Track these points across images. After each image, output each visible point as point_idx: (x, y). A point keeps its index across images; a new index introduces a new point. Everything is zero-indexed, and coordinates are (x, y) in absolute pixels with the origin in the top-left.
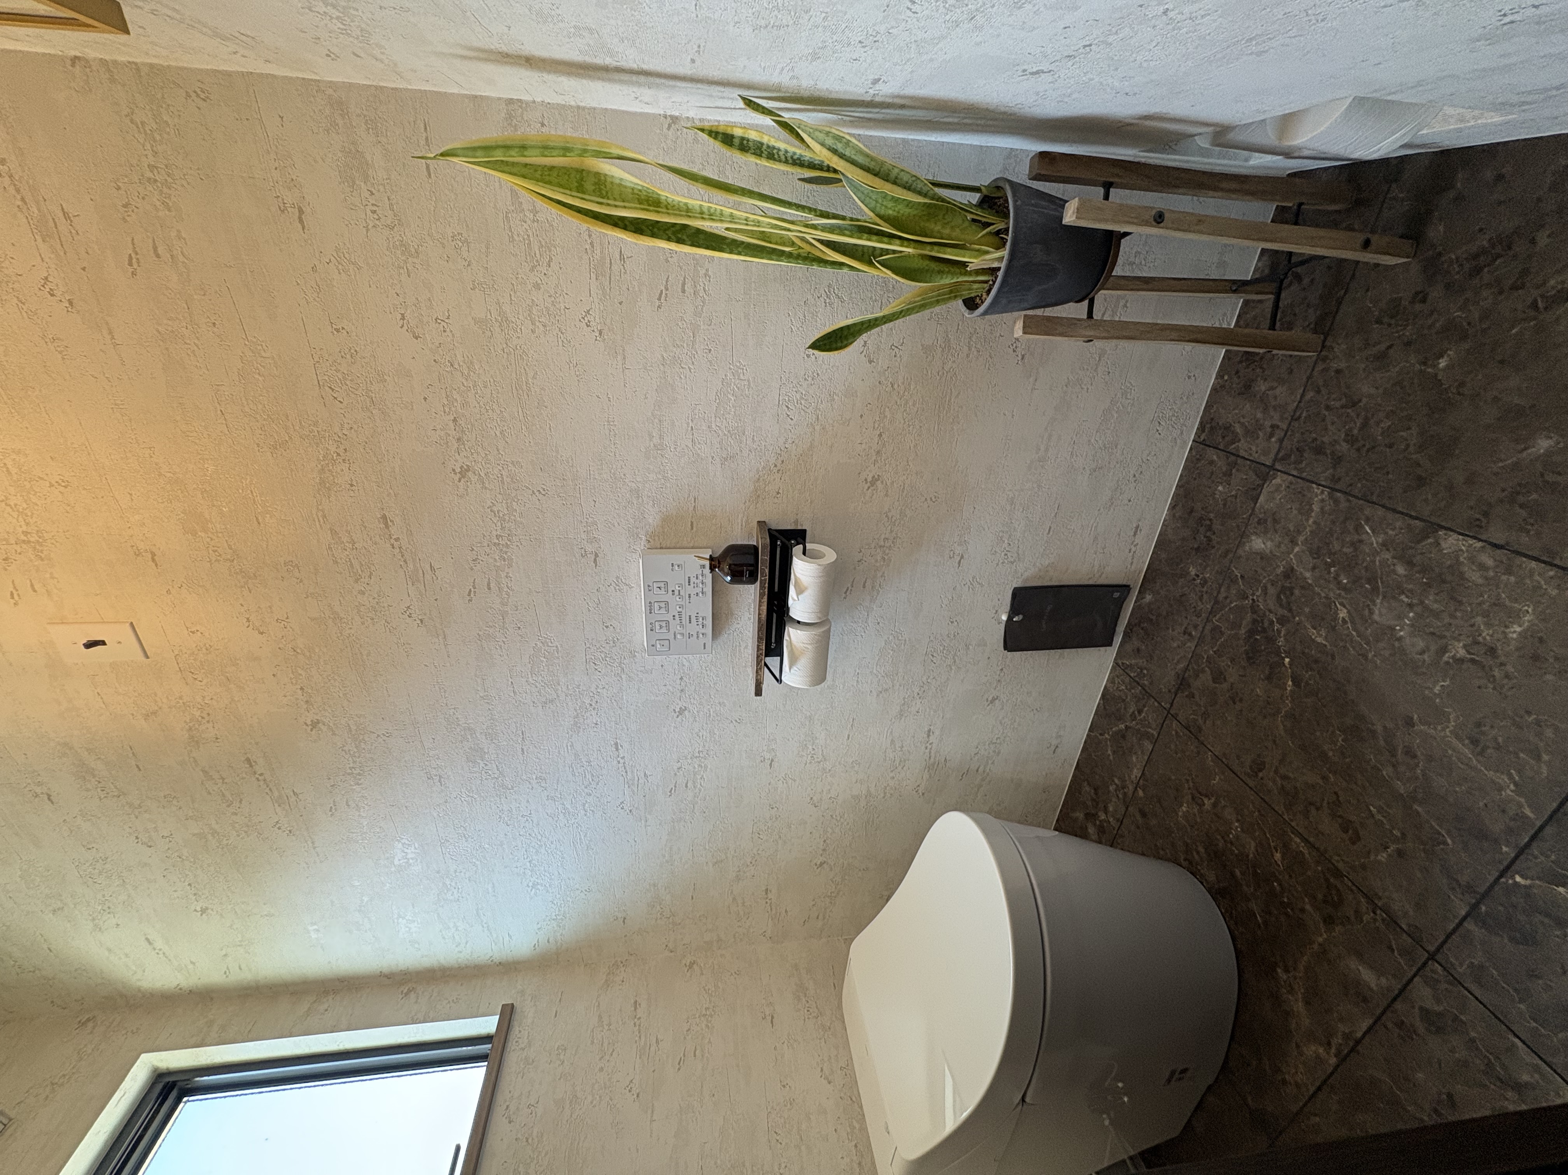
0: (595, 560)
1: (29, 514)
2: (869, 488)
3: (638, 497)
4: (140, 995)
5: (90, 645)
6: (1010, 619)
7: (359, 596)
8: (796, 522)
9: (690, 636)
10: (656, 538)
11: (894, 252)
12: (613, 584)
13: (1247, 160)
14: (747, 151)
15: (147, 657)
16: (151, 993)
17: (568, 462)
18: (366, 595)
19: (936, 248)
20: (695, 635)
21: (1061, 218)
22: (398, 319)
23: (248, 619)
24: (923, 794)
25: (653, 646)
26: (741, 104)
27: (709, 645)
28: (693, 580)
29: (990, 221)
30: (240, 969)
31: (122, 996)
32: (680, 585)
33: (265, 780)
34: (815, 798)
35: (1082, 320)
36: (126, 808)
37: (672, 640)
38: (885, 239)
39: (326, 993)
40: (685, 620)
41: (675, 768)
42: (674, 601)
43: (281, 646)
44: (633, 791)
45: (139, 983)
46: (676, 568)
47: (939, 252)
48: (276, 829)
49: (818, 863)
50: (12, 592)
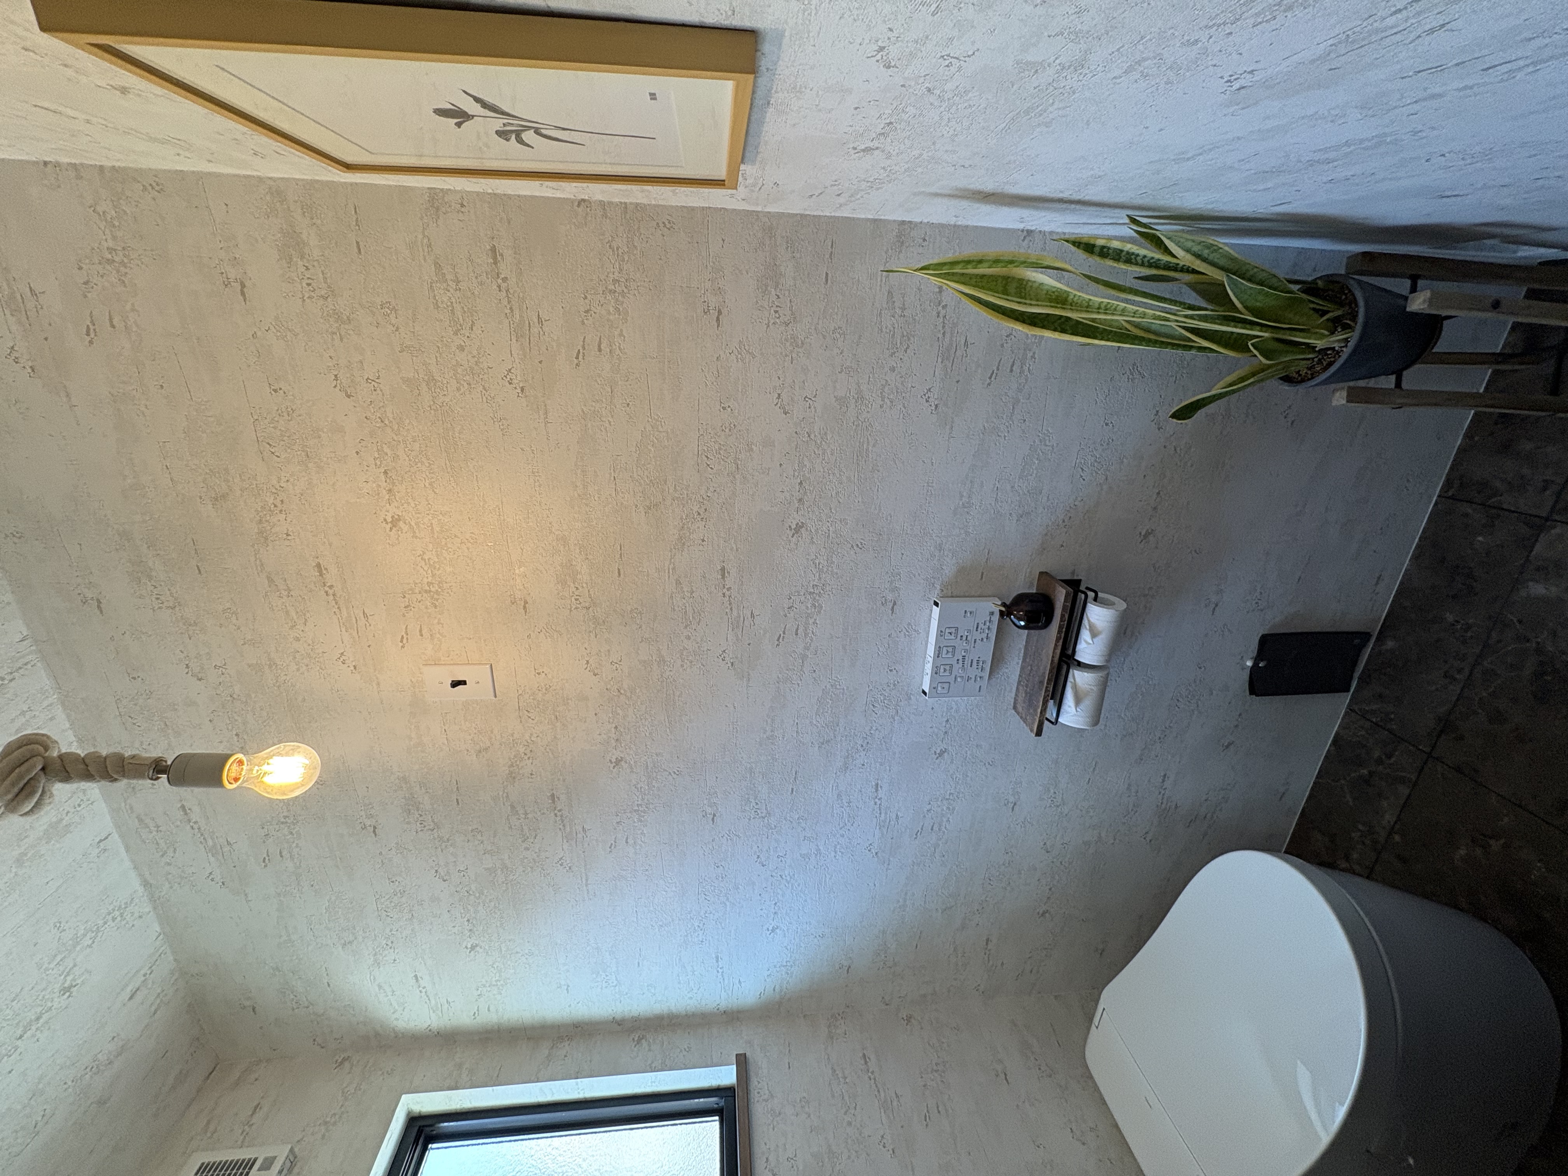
0: (893, 608)
1: (438, 566)
2: (1142, 541)
3: (940, 551)
4: (393, 1034)
5: (455, 684)
6: (1255, 665)
7: (685, 641)
8: (1073, 573)
9: (969, 679)
10: (949, 587)
11: (1258, 337)
12: (904, 630)
13: (1515, 252)
14: (1106, 257)
15: (496, 696)
16: (403, 1033)
17: (887, 520)
18: (691, 640)
19: (1288, 332)
20: (973, 679)
21: (1405, 308)
22: (775, 398)
23: (588, 661)
24: (1150, 841)
25: (934, 688)
26: (1127, 221)
27: (984, 687)
28: (981, 626)
29: (1325, 308)
30: (489, 1010)
31: (377, 1035)
32: (969, 631)
33: (562, 816)
34: (1048, 843)
35: (1391, 389)
36: (436, 842)
37: (952, 682)
38: (1248, 326)
39: (561, 1039)
40: (967, 662)
41: (925, 810)
42: (961, 645)
43: (609, 687)
44: (883, 834)
45: (395, 1022)
46: (969, 614)
47: (1291, 336)
48: (558, 865)
49: (1041, 912)
50: (403, 636)
